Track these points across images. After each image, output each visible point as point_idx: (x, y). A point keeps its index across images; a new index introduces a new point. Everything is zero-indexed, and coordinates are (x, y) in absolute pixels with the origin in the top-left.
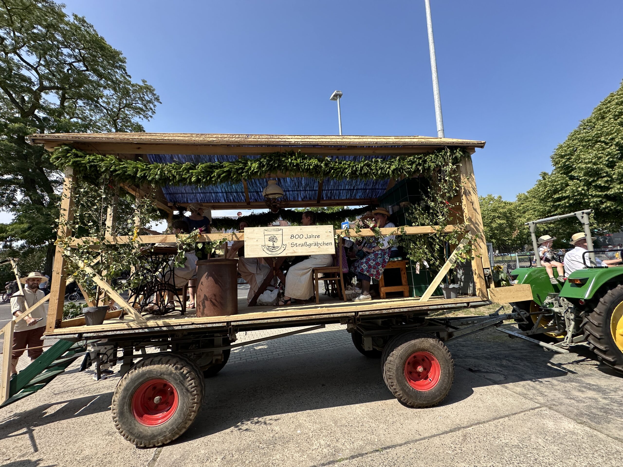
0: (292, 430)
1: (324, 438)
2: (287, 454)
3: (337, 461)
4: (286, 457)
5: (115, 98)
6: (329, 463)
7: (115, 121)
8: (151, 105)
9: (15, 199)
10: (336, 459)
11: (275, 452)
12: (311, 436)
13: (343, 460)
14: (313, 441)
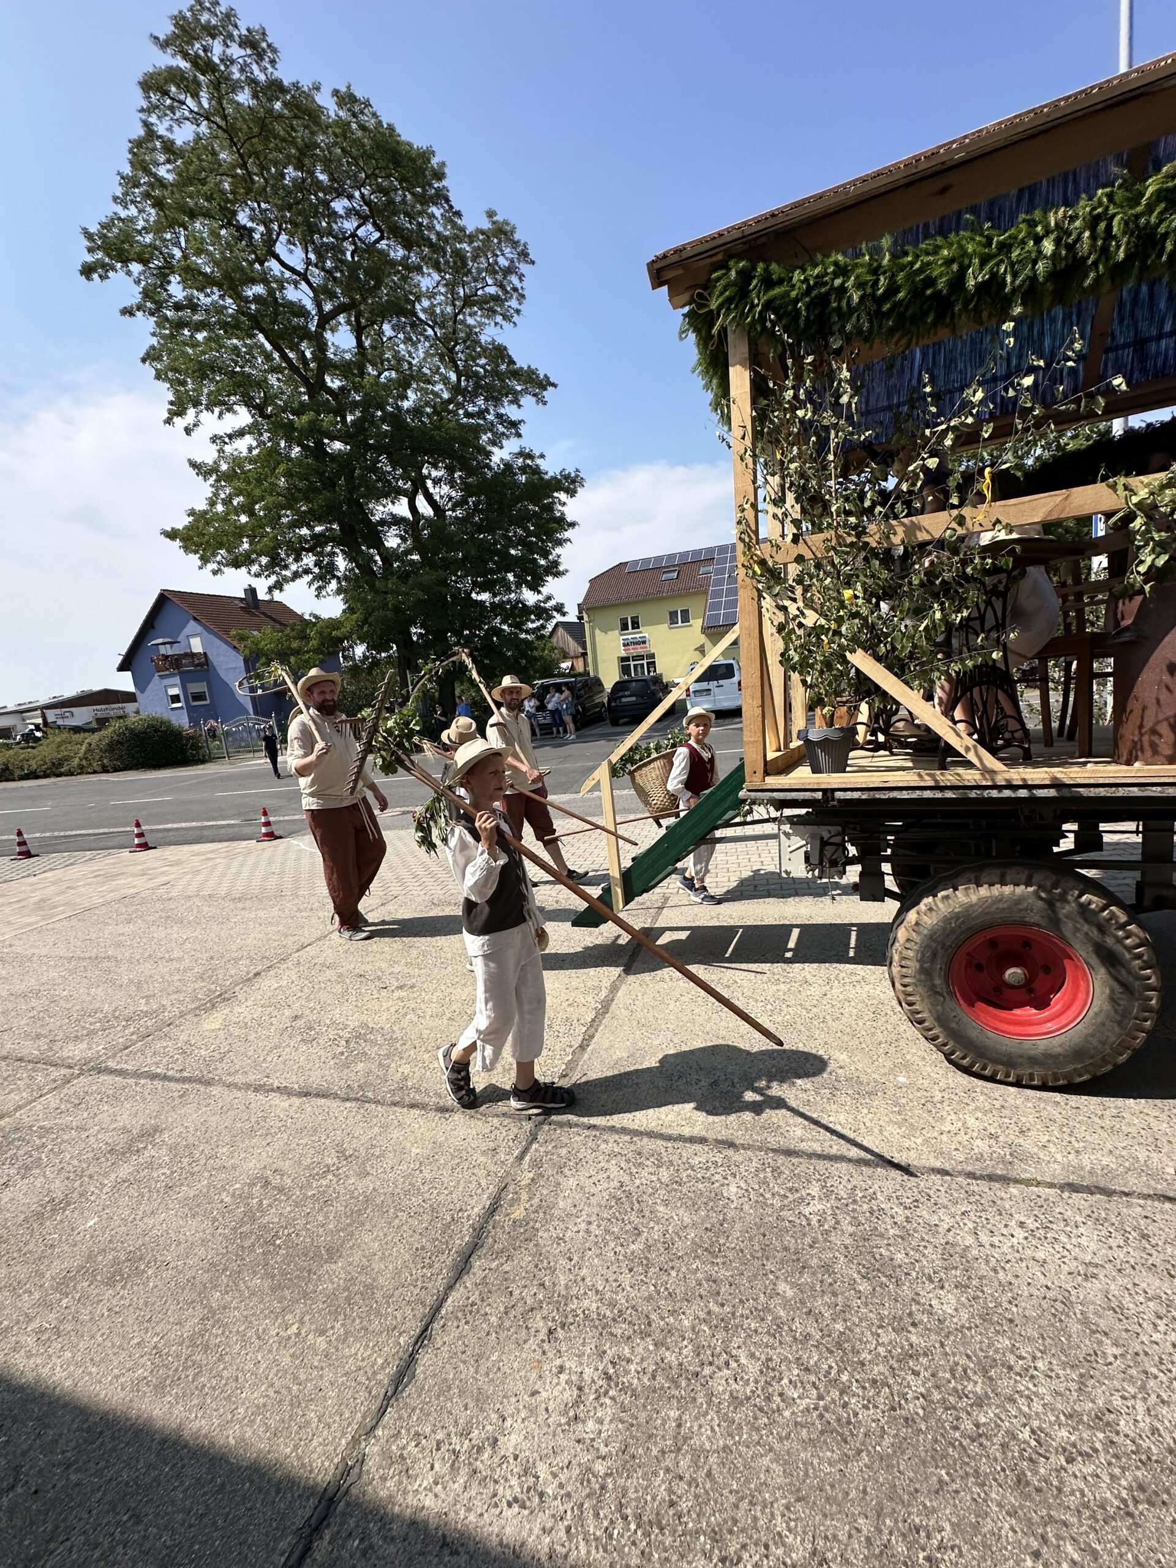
0: (883, 1070)
1: (980, 1115)
3: (1017, 1181)
5: (443, 290)
6: (991, 1178)
7: (451, 350)
8: (514, 279)
9: (338, 569)
10: (1013, 1174)
11: (834, 1107)
12: (938, 1098)
13: (1038, 1184)
14: (944, 1114)
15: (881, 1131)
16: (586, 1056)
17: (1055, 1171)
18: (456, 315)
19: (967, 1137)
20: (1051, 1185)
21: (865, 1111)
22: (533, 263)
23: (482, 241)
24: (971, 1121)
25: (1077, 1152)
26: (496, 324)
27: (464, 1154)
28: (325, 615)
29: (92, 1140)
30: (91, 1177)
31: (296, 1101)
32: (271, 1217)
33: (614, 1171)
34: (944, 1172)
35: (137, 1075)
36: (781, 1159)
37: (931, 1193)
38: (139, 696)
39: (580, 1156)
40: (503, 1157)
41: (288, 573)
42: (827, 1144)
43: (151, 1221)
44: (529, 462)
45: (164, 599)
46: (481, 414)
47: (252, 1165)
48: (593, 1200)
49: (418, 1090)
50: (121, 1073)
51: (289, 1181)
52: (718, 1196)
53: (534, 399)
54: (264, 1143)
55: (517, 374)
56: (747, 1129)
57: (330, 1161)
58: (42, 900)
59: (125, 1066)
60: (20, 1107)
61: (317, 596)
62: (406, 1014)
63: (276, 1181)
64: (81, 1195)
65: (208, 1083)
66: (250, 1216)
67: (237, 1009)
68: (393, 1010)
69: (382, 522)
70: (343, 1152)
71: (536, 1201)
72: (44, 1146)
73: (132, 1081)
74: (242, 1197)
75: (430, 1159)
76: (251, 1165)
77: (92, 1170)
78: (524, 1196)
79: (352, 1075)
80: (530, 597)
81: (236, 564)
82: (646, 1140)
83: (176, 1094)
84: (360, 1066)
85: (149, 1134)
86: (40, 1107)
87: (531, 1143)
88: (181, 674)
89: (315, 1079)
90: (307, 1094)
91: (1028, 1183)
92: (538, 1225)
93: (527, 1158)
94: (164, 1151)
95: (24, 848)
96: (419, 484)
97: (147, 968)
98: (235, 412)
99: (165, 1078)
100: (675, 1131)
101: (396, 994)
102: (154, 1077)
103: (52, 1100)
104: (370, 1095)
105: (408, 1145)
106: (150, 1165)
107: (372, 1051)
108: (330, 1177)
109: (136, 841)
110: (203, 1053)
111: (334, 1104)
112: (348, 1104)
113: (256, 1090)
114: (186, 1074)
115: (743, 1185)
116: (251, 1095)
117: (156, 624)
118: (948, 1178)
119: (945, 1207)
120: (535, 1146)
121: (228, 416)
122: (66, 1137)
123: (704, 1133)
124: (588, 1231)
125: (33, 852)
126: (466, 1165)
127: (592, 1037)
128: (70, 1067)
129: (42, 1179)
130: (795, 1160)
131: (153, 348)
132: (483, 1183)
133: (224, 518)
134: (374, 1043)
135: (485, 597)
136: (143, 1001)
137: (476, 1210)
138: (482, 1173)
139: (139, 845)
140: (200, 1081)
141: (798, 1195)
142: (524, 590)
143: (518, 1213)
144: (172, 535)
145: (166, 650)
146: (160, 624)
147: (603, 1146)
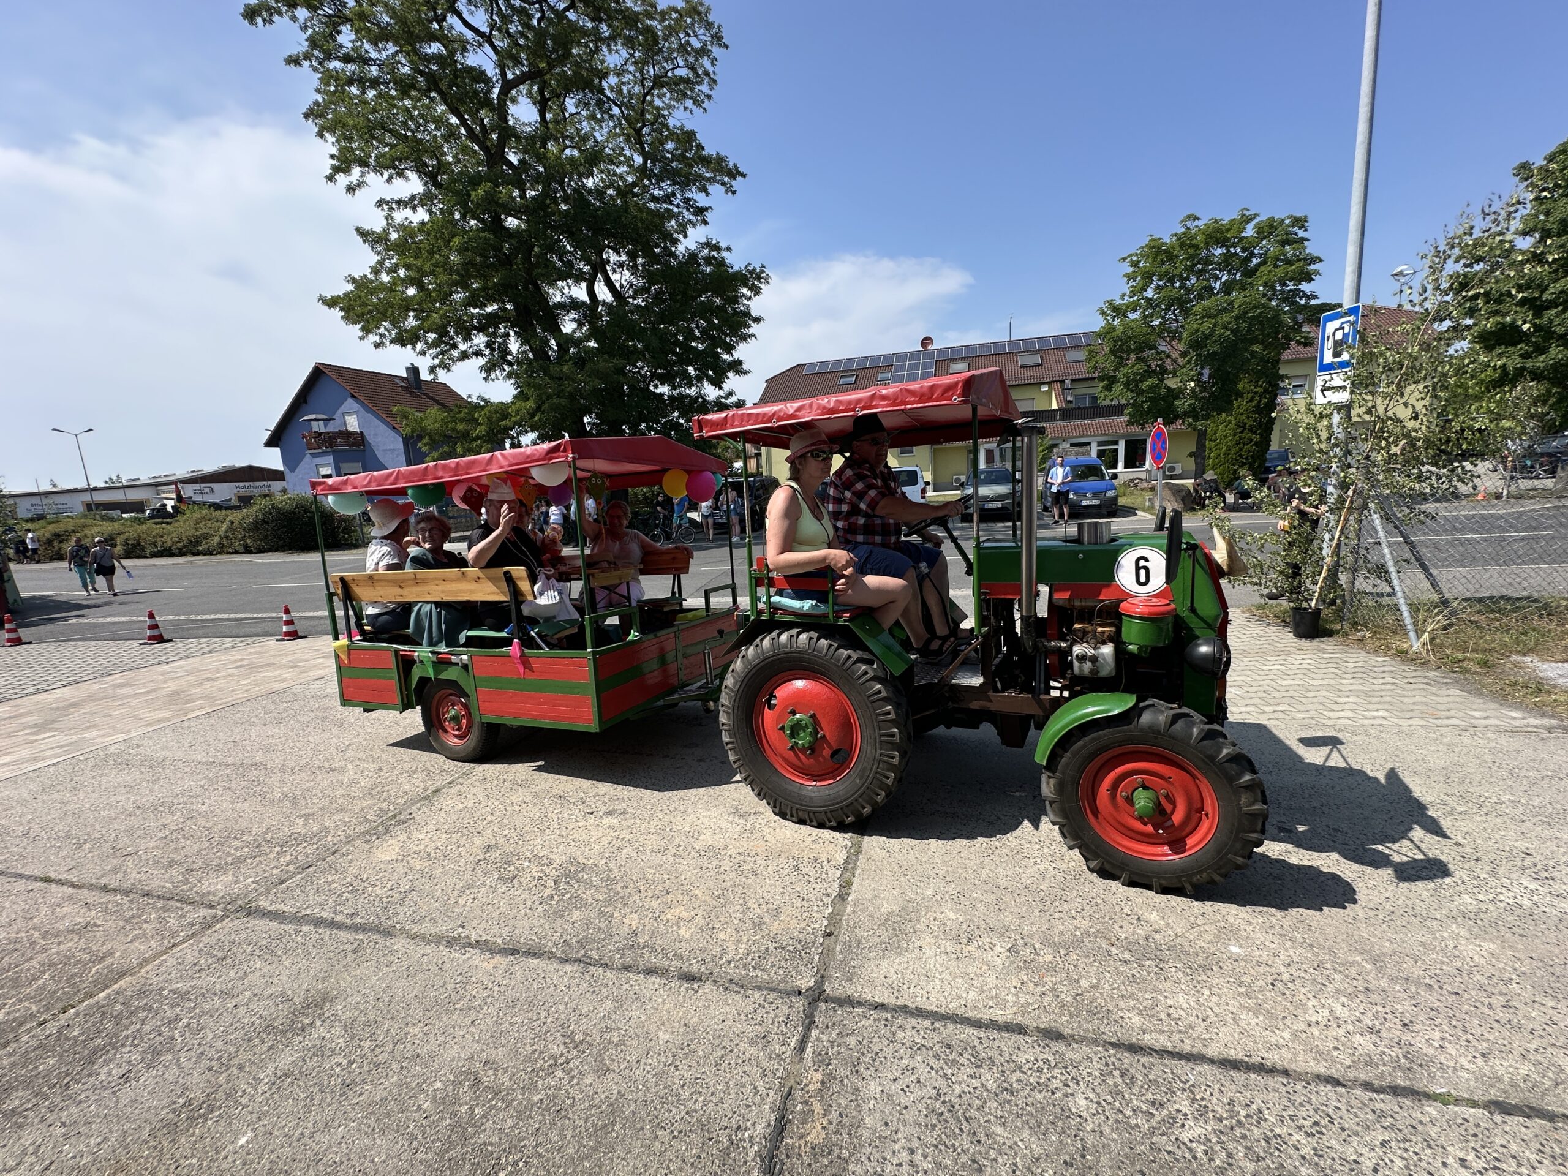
0: (1208, 937)
1: (1345, 1000)
2: (1211, 1004)
3: (1430, 1097)
4: (1209, 1013)
5: (631, 68)
6: (1395, 1091)
7: (638, 132)
8: (706, 62)
9: (510, 353)
10: (1420, 1086)
11: (1167, 985)
12: (1286, 977)
13: (1457, 1101)
14: (1302, 997)
15: (1234, 1019)
16: (849, 909)
17: (1465, 1083)
18: (645, 95)
19: (1341, 1032)
20: (1474, 1104)
21: (1207, 992)
22: (727, 47)
23: (676, 20)
24: (1339, 1009)
25: (1483, 1055)
26: (686, 108)
27: (726, 1043)
28: (495, 399)
29: (242, 1011)
30: (241, 1068)
31: (502, 961)
32: (487, 1135)
33: (922, 1069)
34: (1336, 1082)
35: (297, 919)
36: (1127, 1058)
37: (1330, 1111)
38: (288, 475)
39: (876, 1049)
40: (778, 1049)
41: (455, 353)
42: (1176, 1037)
43: (324, 1139)
44: (714, 253)
45: (319, 374)
46: (668, 198)
47: (455, 1053)
48: (908, 1116)
49: (653, 950)
50: (277, 916)
51: (506, 1079)
52: (1066, 1114)
53: (723, 189)
54: (468, 1021)
55: (705, 161)
56: (1071, 1015)
57: (555, 1050)
58: (177, 693)
59: (282, 907)
60: (146, 961)
61: (486, 379)
62: (620, 849)
63: (488, 1078)
64: (228, 1096)
65: (388, 933)
66: (461, 1132)
67: (416, 835)
68: (605, 841)
69: (561, 306)
70: (571, 1036)
71: (834, 1115)
72: (177, 1018)
73: (290, 928)
74: (446, 1102)
75: (685, 1049)
76: (453, 1053)
77: (242, 1057)
78: (818, 1109)
79: (568, 926)
80: (711, 392)
81: (401, 341)
82: (951, 1026)
83: (348, 947)
84: (576, 915)
85: (317, 1003)
86: (172, 961)
87: (808, 1029)
88: (334, 452)
89: (524, 931)
90: (514, 952)
91: (1444, 1100)
92: (845, 1154)
93: (809, 1050)
94: (337, 1030)
95: (155, 632)
96: (599, 267)
97: (304, 780)
98: (406, 178)
99: (333, 924)
100: (984, 1015)
101: (607, 821)
102: (319, 922)
103: (189, 952)
104: (594, 955)
105: (653, 1028)
106: (320, 1051)
107: (588, 895)
108: (559, 1073)
109: (285, 629)
110: (379, 892)
111: (551, 966)
112: (568, 968)
113: (450, 943)
114: (359, 920)
115: (1092, 1096)
116: (443, 950)
117: (308, 399)
118: (1339, 1089)
119: (1357, 1134)
120: (814, 1033)
121: (398, 182)
122: (206, 1007)
123: (1019, 1019)
124: (912, 1163)
125: (165, 637)
126: (732, 1058)
127: (849, 883)
128: (212, 907)
129: (175, 1070)
130: (1144, 1060)
131: (317, 103)
132: (761, 1087)
133: (390, 288)
134: (589, 884)
135: (664, 389)
136: (300, 822)
137: (759, 1128)
138: (756, 1072)
139: (287, 634)
140: (376, 929)
141: (1165, 1112)
142: (706, 383)
143: (815, 1135)
144: (331, 303)
145: (318, 427)
146: (312, 398)
147: (900, 1035)
